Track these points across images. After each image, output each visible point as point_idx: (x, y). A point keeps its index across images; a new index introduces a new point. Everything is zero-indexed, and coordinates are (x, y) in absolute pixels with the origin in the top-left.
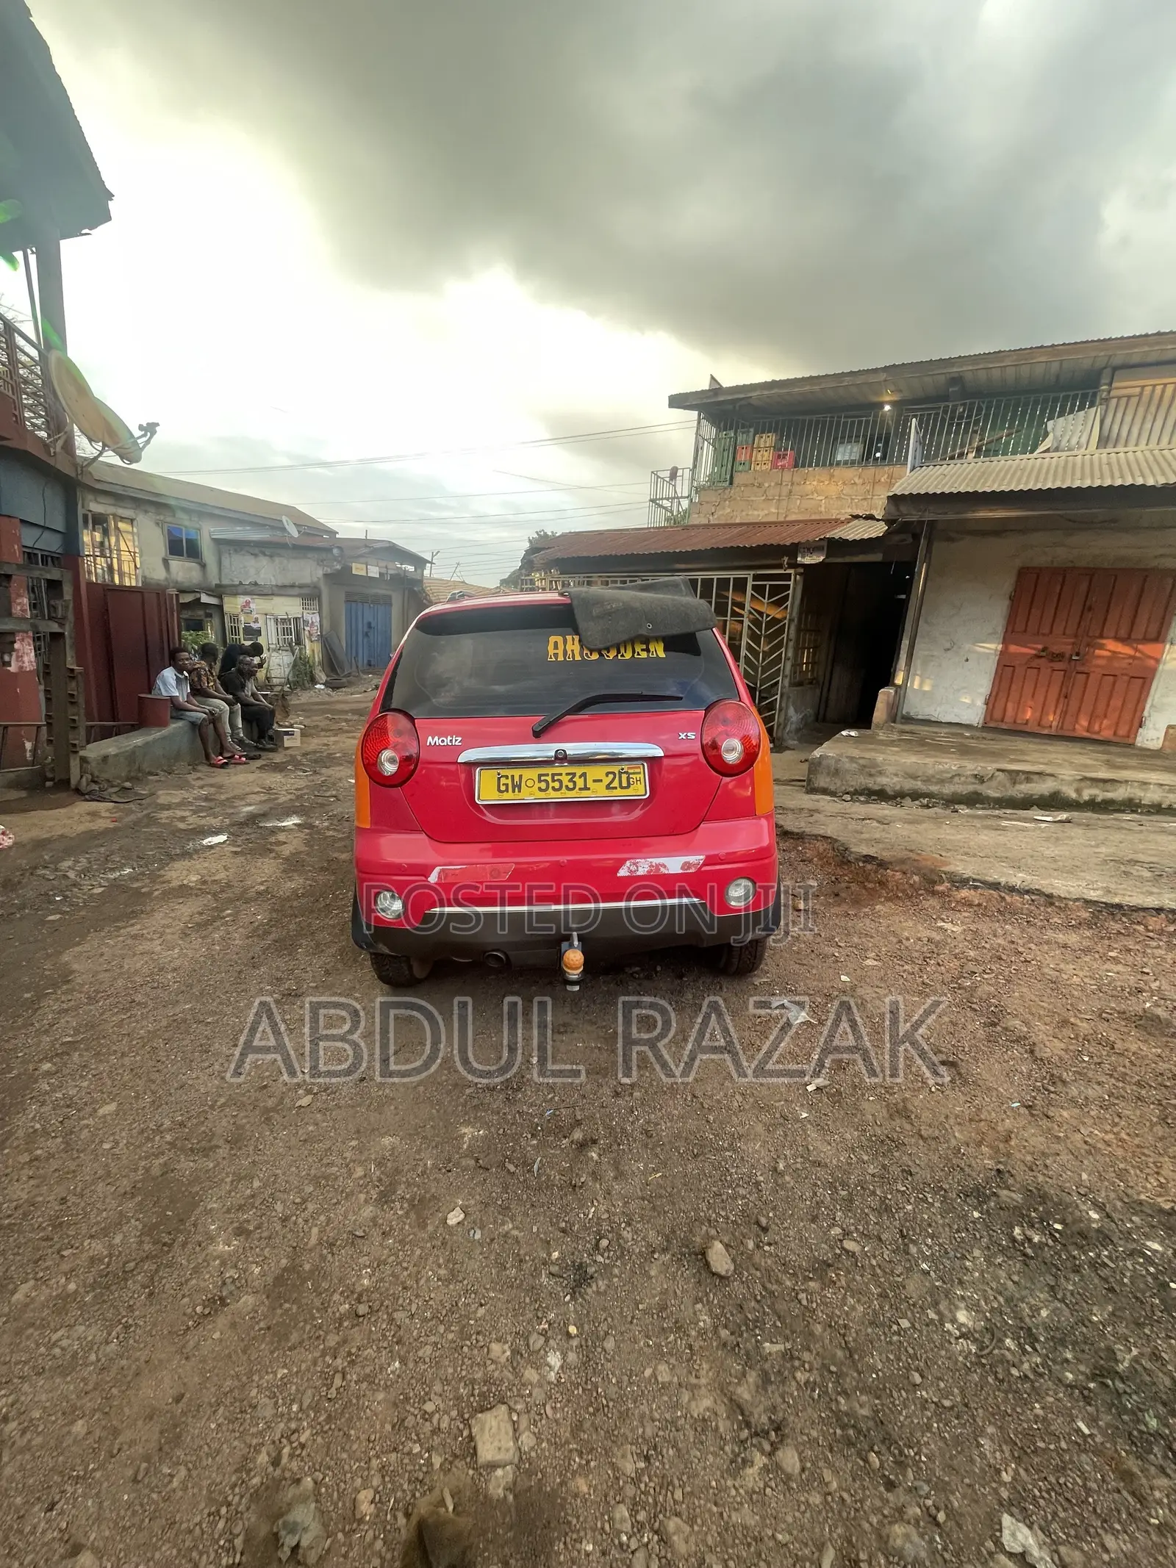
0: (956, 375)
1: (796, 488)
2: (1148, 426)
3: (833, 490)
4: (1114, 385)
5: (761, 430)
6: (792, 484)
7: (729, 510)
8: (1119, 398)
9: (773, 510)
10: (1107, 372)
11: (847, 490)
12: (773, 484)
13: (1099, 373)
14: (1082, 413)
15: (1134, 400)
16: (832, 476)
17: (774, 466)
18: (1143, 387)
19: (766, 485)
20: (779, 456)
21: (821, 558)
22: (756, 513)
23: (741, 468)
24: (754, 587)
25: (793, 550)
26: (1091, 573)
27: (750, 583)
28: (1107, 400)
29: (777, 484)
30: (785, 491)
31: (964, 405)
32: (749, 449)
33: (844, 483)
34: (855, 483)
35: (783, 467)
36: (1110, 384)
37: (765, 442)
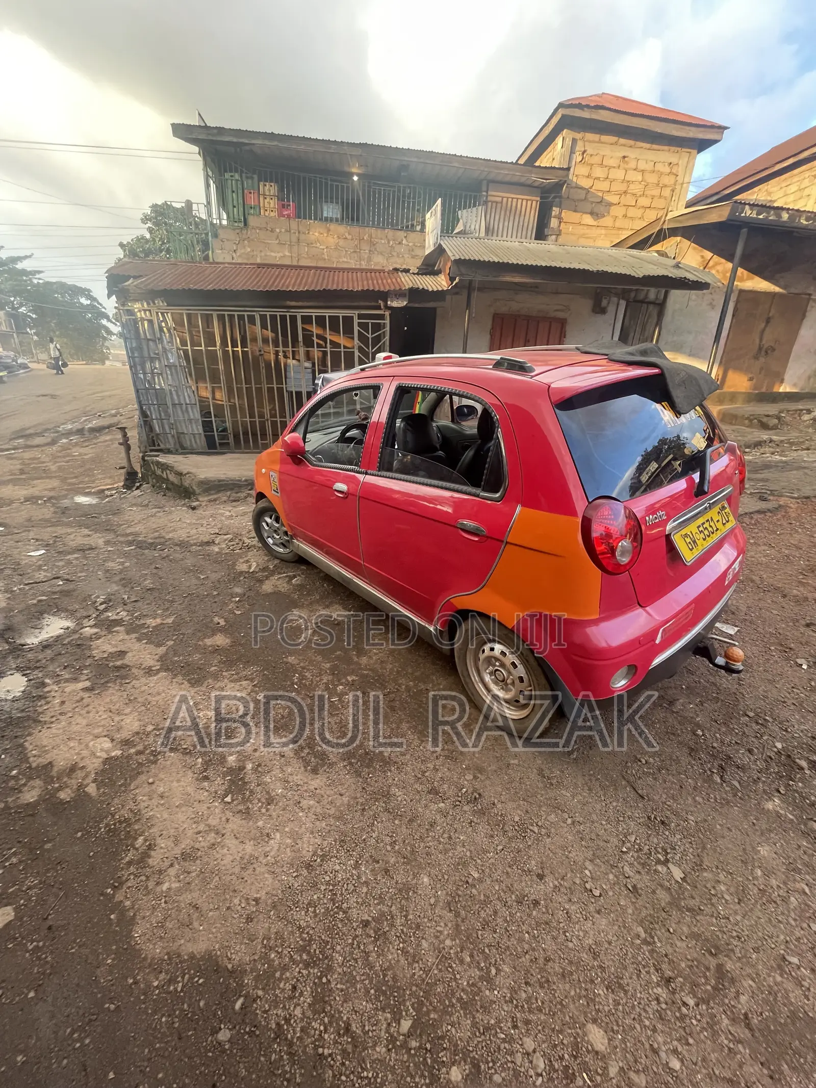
0: (405, 163)
1: (302, 237)
2: (506, 224)
3: (332, 241)
4: (490, 193)
5: (265, 177)
6: (299, 232)
7: (249, 250)
8: (492, 202)
9: (287, 254)
10: (485, 182)
11: (341, 243)
12: (283, 230)
13: (481, 182)
14: (475, 209)
15: (499, 205)
16: (329, 230)
17: (281, 215)
18: (503, 198)
19: (278, 230)
20: (283, 206)
21: (405, 303)
22: (273, 254)
23: (252, 211)
24: (359, 324)
25: (384, 296)
26: (528, 318)
27: (356, 321)
28: (486, 203)
29: (286, 231)
30: (294, 239)
31: (410, 188)
32: (256, 195)
33: (339, 237)
34: (346, 238)
35: (289, 216)
36: (487, 192)
37: (270, 191)
